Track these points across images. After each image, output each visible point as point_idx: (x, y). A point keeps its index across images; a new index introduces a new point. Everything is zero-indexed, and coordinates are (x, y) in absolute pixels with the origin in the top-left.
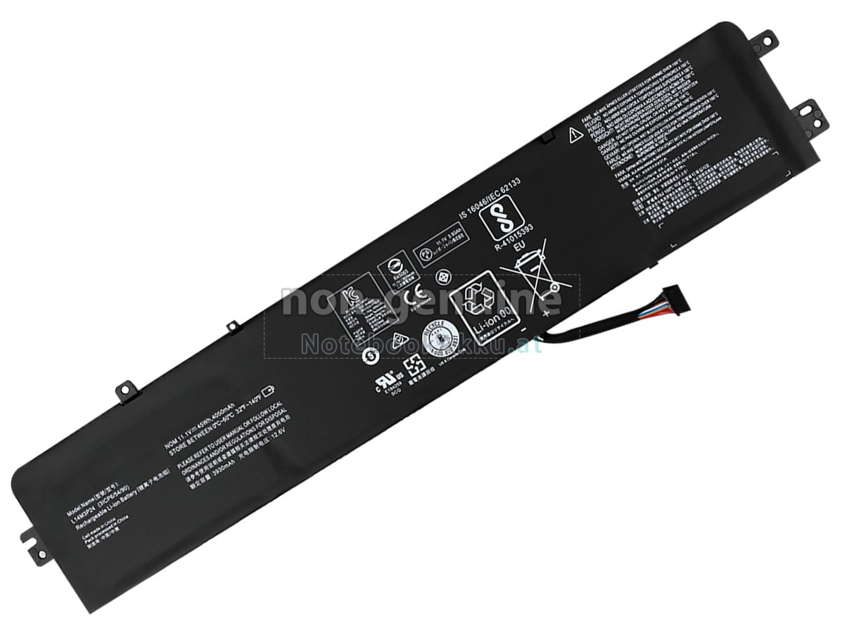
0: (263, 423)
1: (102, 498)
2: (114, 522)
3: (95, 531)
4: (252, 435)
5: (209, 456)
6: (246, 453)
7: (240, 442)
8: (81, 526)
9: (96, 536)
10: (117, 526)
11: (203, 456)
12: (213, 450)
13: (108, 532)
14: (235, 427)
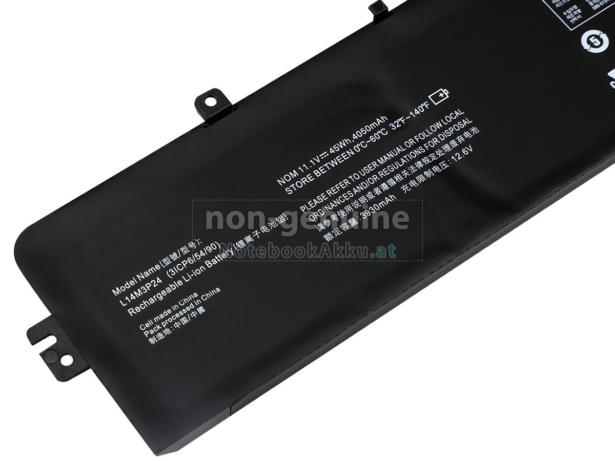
0: (435, 141)
1: (174, 264)
2: (196, 299)
3: (162, 316)
4: (420, 157)
5: (353, 192)
6: (413, 183)
7: (401, 169)
8: (138, 309)
9: (164, 324)
10: (203, 304)
11: (342, 191)
12: (357, 183)
13: (185, 315)
14: (392, 148)
